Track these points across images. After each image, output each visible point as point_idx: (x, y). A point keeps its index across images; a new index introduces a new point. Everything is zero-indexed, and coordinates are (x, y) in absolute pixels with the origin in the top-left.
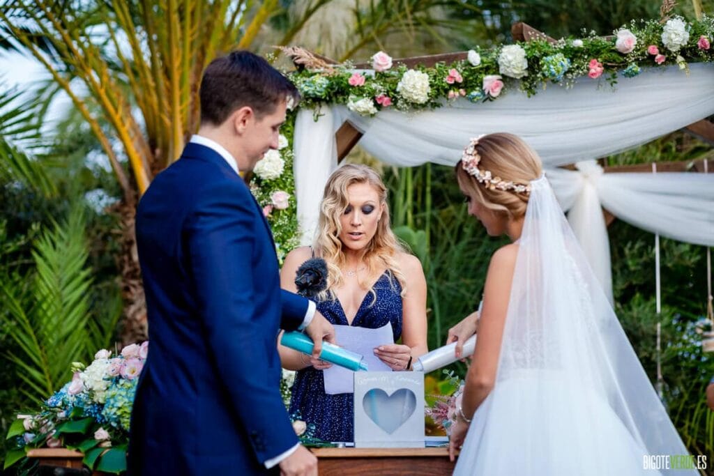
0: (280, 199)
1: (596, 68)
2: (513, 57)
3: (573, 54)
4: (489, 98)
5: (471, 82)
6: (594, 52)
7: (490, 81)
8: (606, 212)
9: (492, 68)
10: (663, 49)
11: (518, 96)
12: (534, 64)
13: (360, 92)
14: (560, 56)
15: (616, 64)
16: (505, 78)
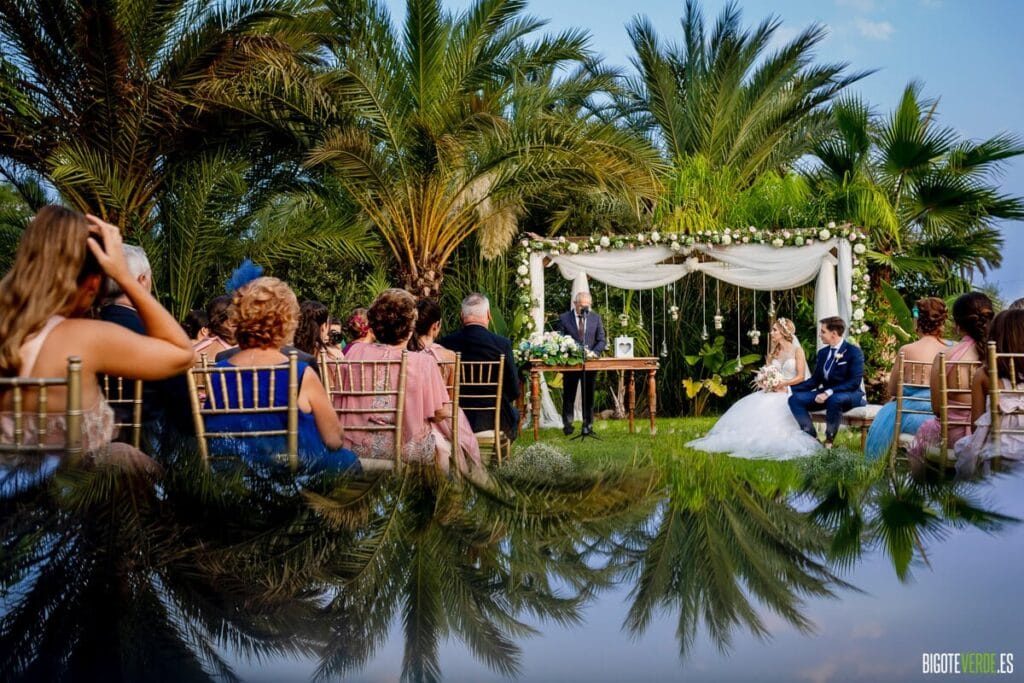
0: (527, 281)
1: (632, 246)
2: (605, 241)
3: (625, 241)
4: (595, 252)
5: (591, 247)
6: (631, 241)
7: (597, 247)
8: (588, 276)
9: (598, 243)
10: (652, 241)
11: (605, 251)
12: (612, 243)
13: (555, 249)
14: (621, 242)
15: (638, 244)
16: (602, 247)
